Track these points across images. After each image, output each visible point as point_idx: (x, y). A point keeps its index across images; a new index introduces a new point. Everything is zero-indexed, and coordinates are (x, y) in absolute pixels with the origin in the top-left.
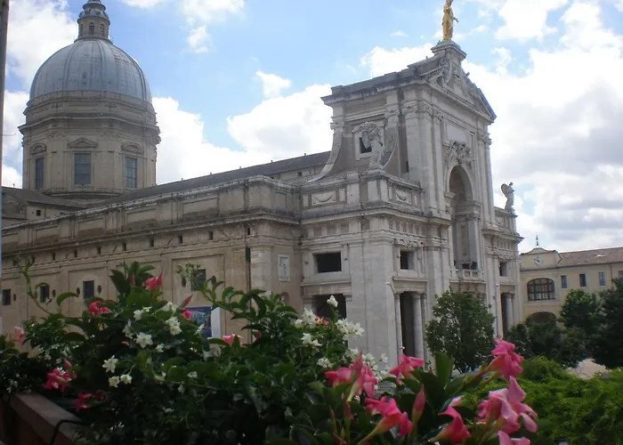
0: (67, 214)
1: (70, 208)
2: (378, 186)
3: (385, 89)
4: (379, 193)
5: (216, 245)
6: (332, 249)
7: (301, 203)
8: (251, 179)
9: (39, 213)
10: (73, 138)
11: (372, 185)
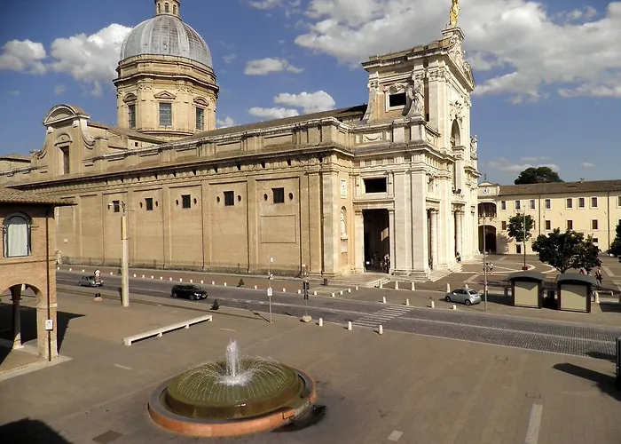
0: (156, 146)
1: (158, 143)
2: (420, 128)
3: (415, 57)
4: (421, 135)
5: (292, 170)
6: (380, 175)
7: (355, 140)
8: (325, 120)
9: (136, 144)
10: (157, 91)
11: (414, 128)
